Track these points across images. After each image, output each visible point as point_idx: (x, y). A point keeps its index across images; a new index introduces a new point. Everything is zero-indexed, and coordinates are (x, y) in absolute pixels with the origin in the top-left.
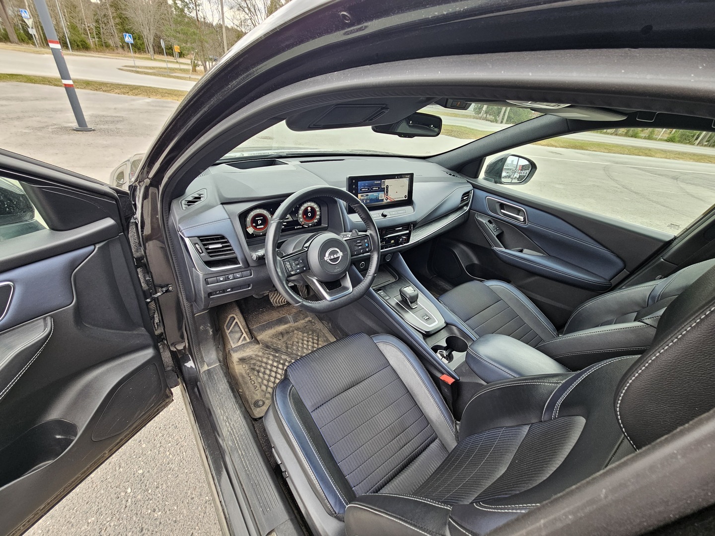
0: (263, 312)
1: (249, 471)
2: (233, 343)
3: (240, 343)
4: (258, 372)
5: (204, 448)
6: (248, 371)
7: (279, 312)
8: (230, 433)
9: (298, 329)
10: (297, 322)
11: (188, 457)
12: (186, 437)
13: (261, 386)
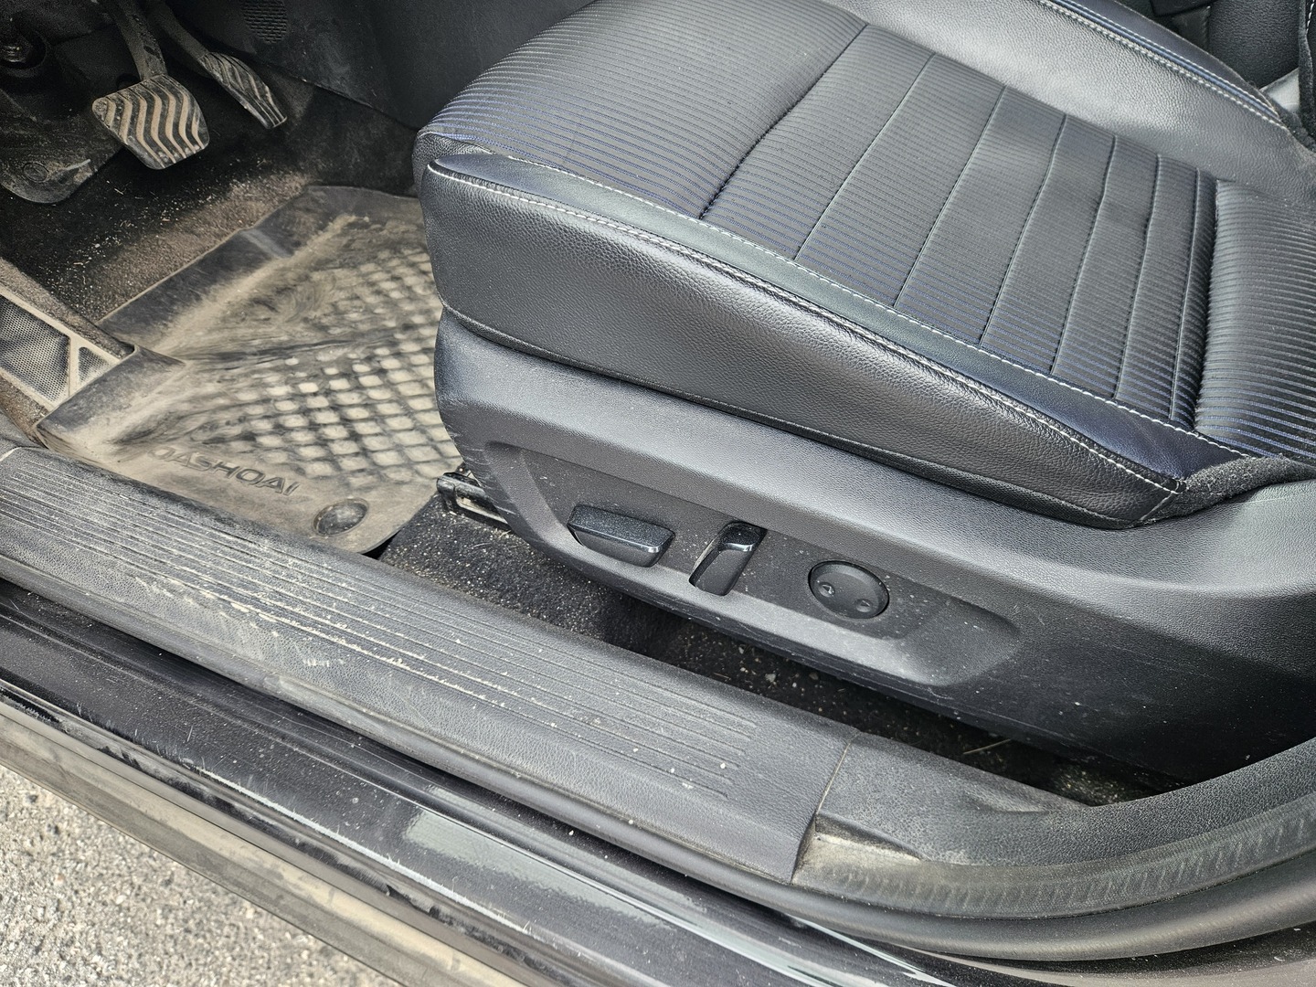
0: (112, 253)
1: (503, 696)
2: (42, 389)
3: (76, 381)
4: (250, 437)
5: (177, 786)
6: (195, 455)
7: (189, 231)
8: (281, 627)
9: (320, 265)
10: (298, 244)
11: (123, 959)
12: (66, 905)
13: (300, 471)
